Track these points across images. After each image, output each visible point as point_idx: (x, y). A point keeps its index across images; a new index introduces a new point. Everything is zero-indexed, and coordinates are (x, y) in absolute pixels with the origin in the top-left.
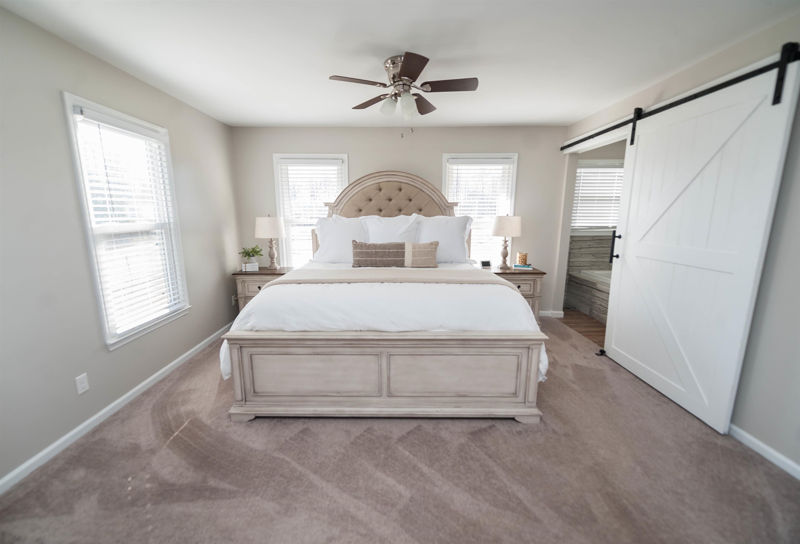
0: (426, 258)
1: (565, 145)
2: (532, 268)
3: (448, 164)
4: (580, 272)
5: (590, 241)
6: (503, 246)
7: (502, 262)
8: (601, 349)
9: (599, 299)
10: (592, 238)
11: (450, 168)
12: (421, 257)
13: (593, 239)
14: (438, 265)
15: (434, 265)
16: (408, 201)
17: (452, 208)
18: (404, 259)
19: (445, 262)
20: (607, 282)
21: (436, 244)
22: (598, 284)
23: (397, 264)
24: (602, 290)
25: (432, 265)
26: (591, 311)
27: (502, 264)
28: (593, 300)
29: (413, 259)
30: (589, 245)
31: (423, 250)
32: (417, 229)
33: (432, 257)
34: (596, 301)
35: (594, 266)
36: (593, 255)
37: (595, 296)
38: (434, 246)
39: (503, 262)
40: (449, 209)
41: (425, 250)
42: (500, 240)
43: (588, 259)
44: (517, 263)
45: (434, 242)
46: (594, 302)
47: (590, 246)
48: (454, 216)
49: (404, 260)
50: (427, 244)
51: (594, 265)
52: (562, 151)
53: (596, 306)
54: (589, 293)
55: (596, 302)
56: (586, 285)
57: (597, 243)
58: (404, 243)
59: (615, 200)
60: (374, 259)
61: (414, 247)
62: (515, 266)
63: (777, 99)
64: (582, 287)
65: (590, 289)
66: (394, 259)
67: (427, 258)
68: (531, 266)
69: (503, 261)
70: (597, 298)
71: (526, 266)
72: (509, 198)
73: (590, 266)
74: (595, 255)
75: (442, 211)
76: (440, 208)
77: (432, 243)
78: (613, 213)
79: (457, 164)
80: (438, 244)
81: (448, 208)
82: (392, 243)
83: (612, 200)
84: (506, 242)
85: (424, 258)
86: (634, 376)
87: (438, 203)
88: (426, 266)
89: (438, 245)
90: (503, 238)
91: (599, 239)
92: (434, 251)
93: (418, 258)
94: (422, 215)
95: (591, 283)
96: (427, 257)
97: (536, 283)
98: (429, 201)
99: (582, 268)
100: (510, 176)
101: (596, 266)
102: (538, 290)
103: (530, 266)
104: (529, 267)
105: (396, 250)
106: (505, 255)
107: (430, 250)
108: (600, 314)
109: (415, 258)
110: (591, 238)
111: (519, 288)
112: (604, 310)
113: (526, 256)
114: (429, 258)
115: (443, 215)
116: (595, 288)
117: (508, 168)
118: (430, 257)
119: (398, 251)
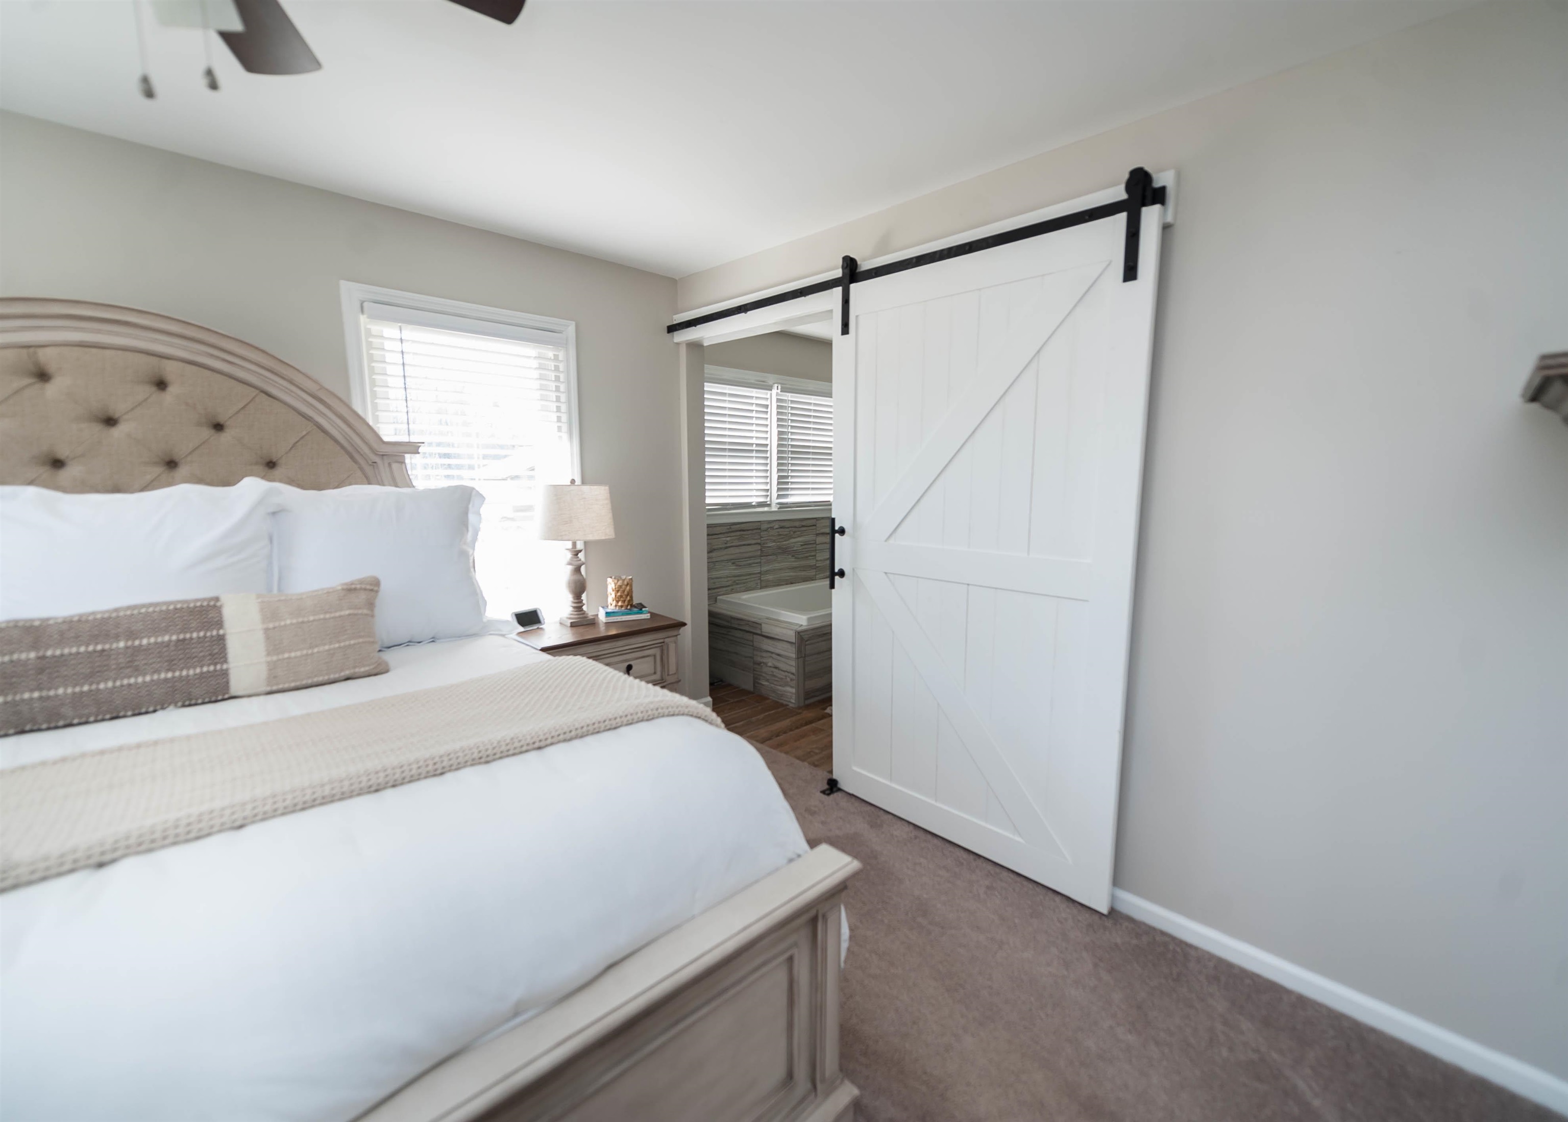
0: (337, 645)
1: (675, 323)
2: (649, 612)
3: (363, 319)
4: (716, 601)
5: (726, 535)
6: (569, 564)
7: (571, 609)
8: (829, 776)
9: (770, 654)
10: (729, 527)
11: (374, 333)
12: (311, 647)
13: (730, 530)
14: (387, 664)
15: (372, 667)
16: (206, 433)
17: (403, 461)
18: (225, 667)
19: (410, 643)
20: (776, 618)
21: (368, 587)
22: (763, 625)
23: (190, 693)
24: (777, 637)
25: (364, 666)
26: (756, 682)
27: (571, 614)
28: (759, 659)
29: (275, 658)
30: (726, 543)
31: (317, 617)
32: (271, 540)
33: (361, 640)
34: (764, 660)
35: (737, 584)
36: (734, 562)
37: (761, 650)
38: (363, 596)
39: (574, 607)
40: (390, 465)
41: (328, 616)
42: (561, 552)
43: (726, 572)
44: (611, 608)
45: (361, 582)
46: (761, 663)
47: (728, 545)
48: (409, 487)
49: (225, 674)
50: (329, 593)
51: (737, 582)
52: (671, 334)
53: (765, 669)
54: (744, 644)
55: (764, 663)
56: (739, 628)
57: (738, 537)
58: (217, 599)
59: (757, 451)
60: (36, 695)
61: (270, 612)
62: (607, 613)
63: (1130, 272)
64: (730, 633)
65: (749, 636)
66: (170, 675)
67: (340, 647)
68: (647, 609)
69: (575, 605)
70: (764, 654)
71: (635, 610)
72: (565, 436)
73: (732, 585)
74: (737, 563)
75: (361, 469)
76: (352, 457)
77: (353, 586)
78: (756, 476)
79: (400, 324)
80: (376, 589)
81: (383, 459)
82: (143, 606)
83: (752, 451)
84: (577, 554)
85: (327, 647)
86: (911, 827)
87: (343, 441)
88: (337, 676)
89: (377, 592)
90: (569, 545)
91: (739, 529)
92: (366, 615)
93: (299, 653)
94: (281, 481)
95: (748, 622)
96: (339, 642)
97: (665, 652)
98: (307, 434)
99: (719, 592)
100: (562, 378)
101: (741, 584)
102: (672, 669)
103: (644, 609)
104: (641, 611)
105: (174, 638)
106: (579, 589)
107: (349, 615)
108: (777, 685)
109: (283, 652)
110: (726, 528)
111: (631, 672)
112: (784, 677)
113: (630, 584)
114: (347, 643)
115: (369, 483)
116: (759, 632)
117: (553, 358)
118: (352, 642)
119: (184, 640)
